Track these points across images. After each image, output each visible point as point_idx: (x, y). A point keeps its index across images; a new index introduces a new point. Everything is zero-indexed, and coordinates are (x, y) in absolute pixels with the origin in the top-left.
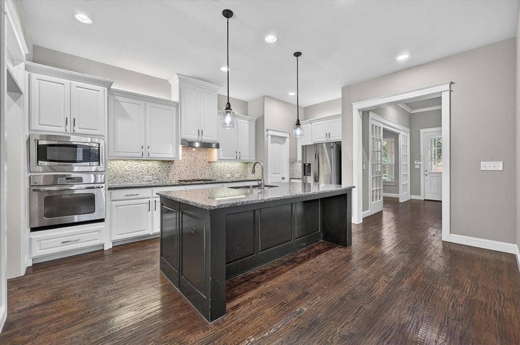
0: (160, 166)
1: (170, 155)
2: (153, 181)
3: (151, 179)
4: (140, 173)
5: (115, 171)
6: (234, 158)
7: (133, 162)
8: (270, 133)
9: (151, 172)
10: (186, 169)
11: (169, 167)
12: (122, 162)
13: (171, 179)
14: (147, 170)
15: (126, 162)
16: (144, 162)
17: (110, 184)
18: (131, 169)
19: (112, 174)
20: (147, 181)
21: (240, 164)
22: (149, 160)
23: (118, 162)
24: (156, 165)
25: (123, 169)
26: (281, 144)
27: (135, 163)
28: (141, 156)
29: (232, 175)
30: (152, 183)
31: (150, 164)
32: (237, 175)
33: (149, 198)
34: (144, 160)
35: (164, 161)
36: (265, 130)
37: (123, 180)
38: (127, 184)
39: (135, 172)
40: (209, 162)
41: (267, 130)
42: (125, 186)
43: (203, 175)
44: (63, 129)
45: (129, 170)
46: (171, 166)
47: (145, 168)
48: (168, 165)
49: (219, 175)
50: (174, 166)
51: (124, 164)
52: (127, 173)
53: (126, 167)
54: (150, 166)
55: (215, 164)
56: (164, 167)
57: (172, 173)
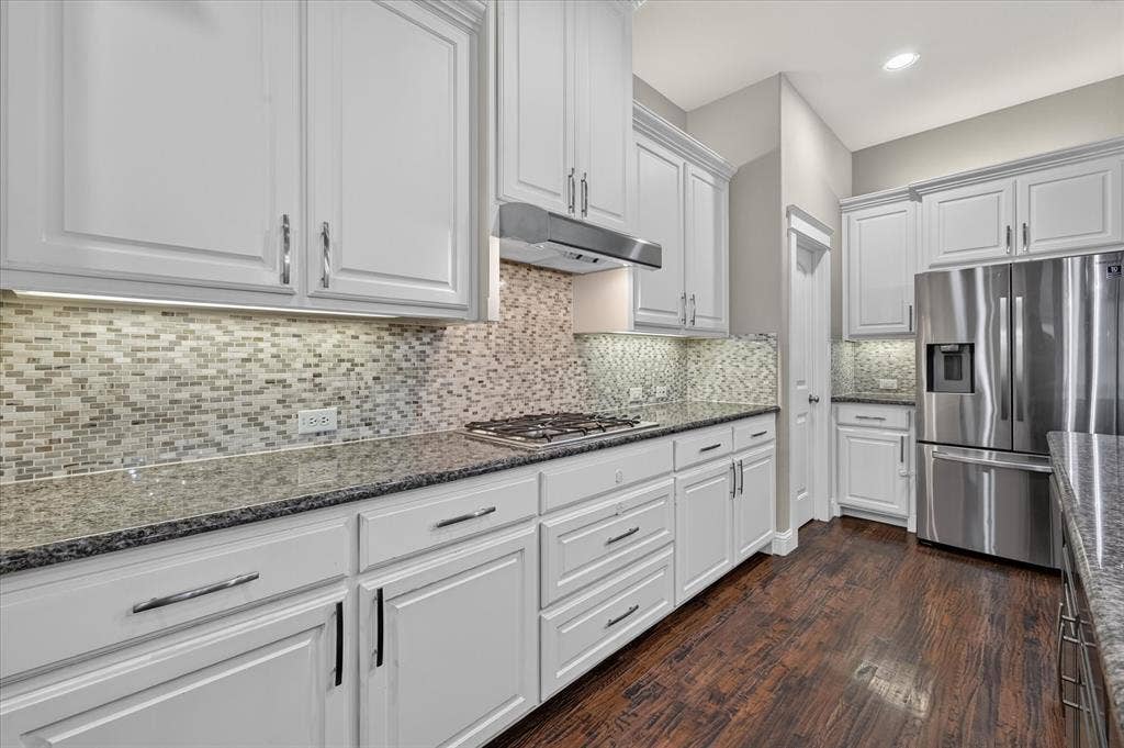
0: (376, 352)
1: (443, 290)
2: (347, 433)
3: (332, 425)
4: (275, 393)
5: (97, 383)
6: (678, 320)
7: (229, 323)
8: (795, 223)
9: (335, 382)
10: (495, 365)
11: (422, 356)
12: (151, 322)
14: (308, 374)
15: (178, 325)
16: (294, 329)
18: (210, 372)
19: (72, 403)
20: (306, 436)
23: (125, 323)
24: (359, 345)
25: (155, 371)
27: (240, 330)
29: (647, 390)
31: (329, 340)
32: (660, 391)
33: (336, 581)
34: (293, 318)
35: (399, 326)
37: (160, 438)
39: (238, 388)
40: (577, 336)
41: (788, 214)
45: (197, 372)
46: (427, 349)
47: (298, 365)
48: (415, 343)
49: (608, 390)
50: (443, 352)
51: (167, 338)
52: (184, 395)
53: (182, 357)
54: (325, 349)
55: (595, 343)
56: (397, 355)
57: (437, 385)
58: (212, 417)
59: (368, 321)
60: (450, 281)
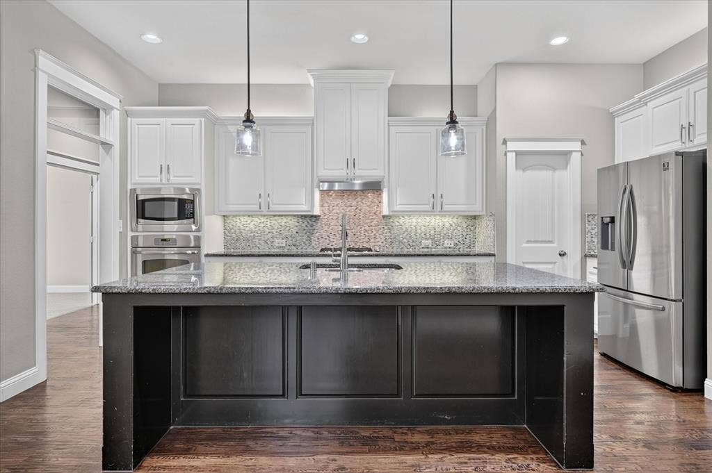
0: (297, 224)
2: (288, 247)
3: (284, 245)
4: (270, 235)
5: (238, 232)
6: (429, 207)
7: (261, 218)
8: (511, 146)
9: (285, 233)
11: (312, 225)
12: (247, 218)
13: (316, 246)
14: (278, 230)
15: (251, 219)
16: (274, 218)
17: (232, 250)
18: (257, 229)
20: (278, 247)
21: (455, 220)
22: (282, 216)
23: (242, 218)
24: (292, 222)
25: (247, 229)
26: (555, 169)
27: (263, 219)
28: (258, 209)
29: (436, 243)
30: (286, 250)
31: (283, 221)
32: (448, 243)
34: (276, 216)
35: (303, 217)
36: (499, 141)
37: (248, 244)
38: (253, 250)
39: (263, 233)
40: (384, 217)
41: (505, 142)
42: (249, 253)
43: (372, 240)
44: (157, 180)
45: (254, 230)
46: (314, 224)
47: (276, 228)
48: (309, 222)
49: (405, 241)
50: (319, 224)
51: (249, 221)
52: (252, 235)
53: (252, 226)
54: (283, 224)
55: (396, 219)
56: (304, 225)
57: (317, 235)
58: (257, 240)
59: (295, 216)
60: (304, 203)
